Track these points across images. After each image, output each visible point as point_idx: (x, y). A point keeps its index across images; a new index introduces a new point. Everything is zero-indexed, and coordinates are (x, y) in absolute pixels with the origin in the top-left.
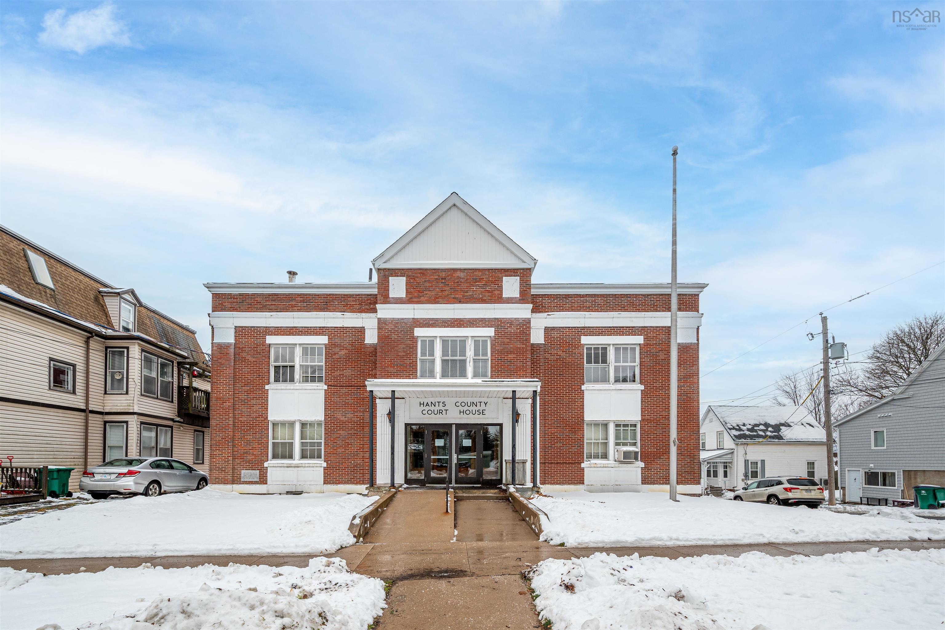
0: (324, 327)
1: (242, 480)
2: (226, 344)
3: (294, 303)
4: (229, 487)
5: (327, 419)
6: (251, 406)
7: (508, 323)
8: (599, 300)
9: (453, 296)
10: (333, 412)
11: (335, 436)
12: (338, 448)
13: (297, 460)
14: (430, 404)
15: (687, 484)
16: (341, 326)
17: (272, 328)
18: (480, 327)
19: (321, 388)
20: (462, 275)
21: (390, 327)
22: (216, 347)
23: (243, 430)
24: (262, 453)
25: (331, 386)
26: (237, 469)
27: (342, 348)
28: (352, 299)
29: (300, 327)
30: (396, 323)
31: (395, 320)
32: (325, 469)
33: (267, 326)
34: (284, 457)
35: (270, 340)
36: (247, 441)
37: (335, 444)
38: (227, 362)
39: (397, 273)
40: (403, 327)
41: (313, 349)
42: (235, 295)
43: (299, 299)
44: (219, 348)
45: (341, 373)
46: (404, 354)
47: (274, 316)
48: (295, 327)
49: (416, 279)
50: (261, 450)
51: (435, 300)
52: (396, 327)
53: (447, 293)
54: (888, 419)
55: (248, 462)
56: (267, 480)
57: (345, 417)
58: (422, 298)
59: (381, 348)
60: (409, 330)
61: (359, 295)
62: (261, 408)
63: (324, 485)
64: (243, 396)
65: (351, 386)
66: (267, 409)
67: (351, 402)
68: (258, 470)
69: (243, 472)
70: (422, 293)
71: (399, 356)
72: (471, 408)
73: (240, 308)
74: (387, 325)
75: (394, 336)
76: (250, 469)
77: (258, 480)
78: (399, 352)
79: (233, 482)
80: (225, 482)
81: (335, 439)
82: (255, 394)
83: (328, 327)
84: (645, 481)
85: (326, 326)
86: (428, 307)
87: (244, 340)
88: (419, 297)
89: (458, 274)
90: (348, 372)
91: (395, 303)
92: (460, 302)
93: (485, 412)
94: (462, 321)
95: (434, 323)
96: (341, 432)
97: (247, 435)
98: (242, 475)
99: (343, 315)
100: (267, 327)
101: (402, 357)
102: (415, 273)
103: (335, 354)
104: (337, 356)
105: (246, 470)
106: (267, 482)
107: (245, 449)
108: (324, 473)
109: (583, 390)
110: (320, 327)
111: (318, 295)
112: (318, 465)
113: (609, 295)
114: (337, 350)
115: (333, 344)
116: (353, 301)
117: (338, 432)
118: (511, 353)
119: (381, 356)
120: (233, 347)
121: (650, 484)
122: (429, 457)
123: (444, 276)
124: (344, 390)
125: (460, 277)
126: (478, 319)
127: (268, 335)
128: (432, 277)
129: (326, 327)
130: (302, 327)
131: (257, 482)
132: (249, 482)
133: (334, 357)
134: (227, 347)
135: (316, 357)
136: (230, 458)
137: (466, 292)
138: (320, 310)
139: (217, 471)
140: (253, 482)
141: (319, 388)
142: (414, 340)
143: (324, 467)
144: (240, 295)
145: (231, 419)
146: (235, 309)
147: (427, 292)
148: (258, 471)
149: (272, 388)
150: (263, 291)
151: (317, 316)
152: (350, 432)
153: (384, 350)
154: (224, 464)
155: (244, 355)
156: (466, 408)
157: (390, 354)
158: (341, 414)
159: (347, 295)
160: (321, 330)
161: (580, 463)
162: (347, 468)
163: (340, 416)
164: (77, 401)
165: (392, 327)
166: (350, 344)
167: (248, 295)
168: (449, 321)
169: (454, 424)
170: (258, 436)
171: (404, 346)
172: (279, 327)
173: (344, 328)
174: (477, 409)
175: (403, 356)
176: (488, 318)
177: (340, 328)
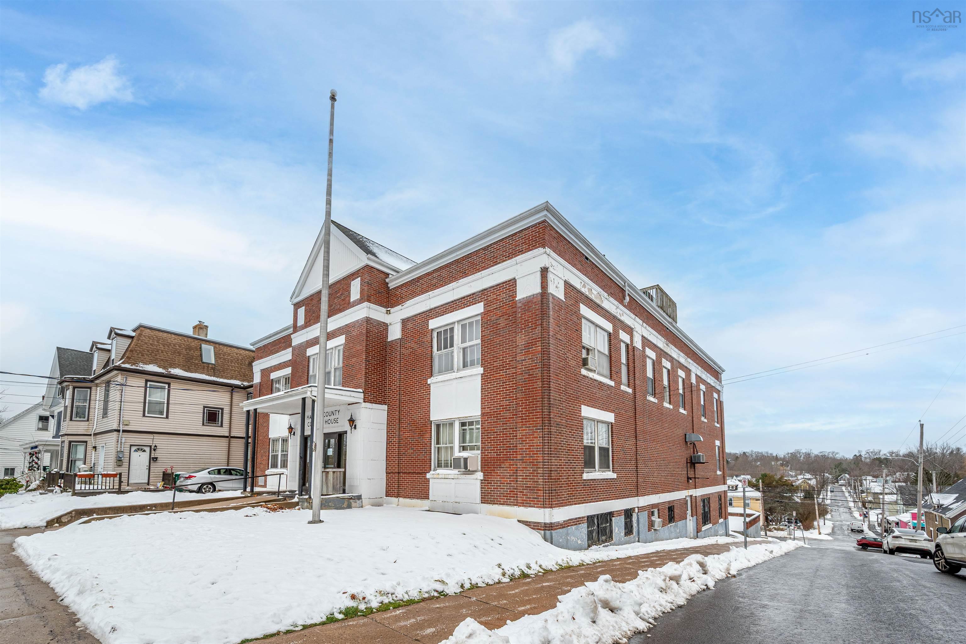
6: (264, 428)
7: (353, 327)
8: (444, 273)
13: (279, 469)
15: (530, 507)
18: (338, 336)
21: (297, 352)
30: (299, 348)
34: (275, 466)
35: (272, 376)
36: (262, 454)
39: (301, 304)
40: (302, 350)
46: (302, 373)
49: (309, 305)
50: (266, 461)
51: (317, 320)
52: (299, 351)
55: (261, 470)
56: (267, 484)
60: (304, 352)
62: (267, 429)
66: (269, 429)
70: (311, 316)
71: (299, 376)
72: (331, 418)
73: (263, 356)
75: (298, 360)
77: (264, 484)
78: (300, 372)
84: (486, 498)
86: (314, 328)
88: (310, 321)
91: (299, 331)
93: (338, 420)
94: (329, 334)
95: (316, 341)
97: (262, 450)
101: (301, 377)
102: (309, 300)
107: (261, 461)
109: (429, 385)
113: (451, 263)
118: (354, 356)
121: (490, 503)
126: (336, 329)
127: (272, 373)
128: (316, 300)
132: (261, 486)
137: (332, 306)
142: (307, 359)
147: (313, 315)
151: (288, 352)
156: (328, 418)
157: (296, 375)
161: (425, 473)
164: (224, 431)
170: (265, 450)
171: (302, 367)
174: (334, 417)
175: (301, 375)
176: (342, 327)
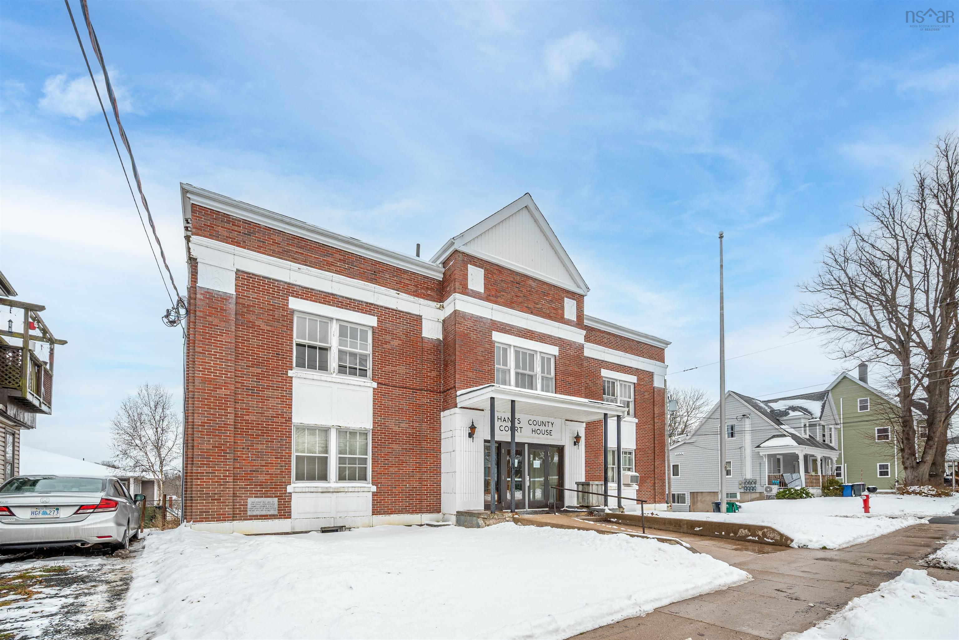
0: (372, 304)
1: (249, 513)
2: (220, 293)
3: (330, 259)
4: (227, 525)
5: (376, 428)
6: (264, 400)
7: (568, 345)
8: (612, 339)
9: (526, 305)
10: (384, 419)
11: (387, 450)
12: (390, 467)
13: (333, 482)
14: (507, 419)
15: (661, 503)
16: (394, 307)
17: (298, 287)
18: (548, 344)
19: (369, 385)
20: (534, 284)
21: (469, 324)
22: (201, 294)
23: (250, 435)
24: (283, 472)
25: (381, 384)
26: (240, 497)
27: (395, 336)
28: (405, 276)
29: (340, 296)
30: (475, 321)
31: (474, 317)
32: (374, 494)
33: (292, 282)
34: (311, 478)
35: (294, 303)
36: (258, 452)
37: (386, 462)
38: (223, 324)
39: (475, 262)
40: (482, 327)
41: (354, 331)
42: (236, 220)
43: (338, 256)
44: (208, 298)
45: (394, 368)
46: (482, 358)
47: (304, 271)
48: (332, 294)
49: (494, 275)
50: (282, 466)
51: (510, 304)
52: (475, 325)
53: (520, 299)
54: (681, 456)
55: (259, 485)
56: (290, 512)
57: (399, 427)
58: (499, 299)
59: (460, 347)
60: (487, 332)
61: (414, 273)
62: (280, 404)
63: (374, 516)
64: (251, 383)
65: (406, 388)
66: (290, 406)
67: (406, 407)
68: (276, 497)
69: (250, 500)
70: (499, 292)
71: (478, 360)
72: (541, 428)
73: (244, 242)
74: (466, 321)
75: (473, 336)
76: (262, 497)
77: (276, 513)
78: (478, 355)
79: (234, 518)
80: (220, 518)
81: (386, 455)
82: (271, 381)
83: (377, 306)
85: (375, 303)
86: (506, 311)
87: (252, 295)
88: (497, 297)
89: (530, 282)
90: (402, 369)
91: (474, 297)
92: (532, 313)
93: (552, 433)
94: (533, 334)
95: (510, 330)
96: (395, 446)
97: (258, 444)
98: (249, 506)
99: (398, 294)
100: (289, 284)
101: (481, 362)
102: (494, 269)
103: (386, 343)
104: (388, 346)
105: (255, 497)
106: (290, 515)
107: (254, 466)
108: (373, 500)
110: (367, 303)
111: (364, 259)
112: (366, 489)
114: (388, 338)
115: (384, 330)
116: (407, 279)
117: (391, 446)
118: (571, 375)
119: (460, 356)
120: (234, 301)
122: (505, 479)
123: (518, 280)
124: (397, 392)
125: (532, 286)
126: (546, 335)
127: (292, 296)
128: (508, 278)
129: (375, 305)
130: (343, 297)
131: (274, 515)
132: (261, 516)
133: (385, 346)
134: (223, 299)
135: (359, 342)
136: (230, 479)
137: (536, 304)
138: (367, 279)
139: (204, 500)
140: (267, 516)
141: (366, 384)
142: (492, 343)
143: (373, 493)
144: (245, 222)
145: (231, 417)
146: (237, 242)
147: (503, 293)
148: (277, 499)
149: (299, 376)
150: (285, 228)
151: (365, 287)
152: (405, 446)
153: (463, 350)
154: (217, 488)
155: (252, 318)
156: (537, 427)
157: (469, 356)
158: (394, 422)
159: (400, 269)
160: (368, 306)
162: (401, 493)
163: (392, 425)
165: (471, 324)
166: (404, 334)
167: (258, 226)
168: (523, 331)
169: (526, 443)
170: (275, 445)
171: (483, 350)
172: (308, 289)
173: (396, 311)
174: (546, 428)
175: (482, 360)
176: (554, 336)
177: (392, 309)
